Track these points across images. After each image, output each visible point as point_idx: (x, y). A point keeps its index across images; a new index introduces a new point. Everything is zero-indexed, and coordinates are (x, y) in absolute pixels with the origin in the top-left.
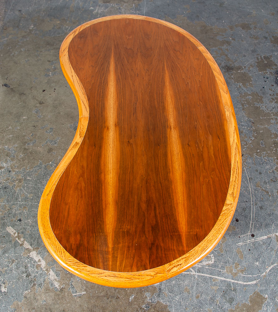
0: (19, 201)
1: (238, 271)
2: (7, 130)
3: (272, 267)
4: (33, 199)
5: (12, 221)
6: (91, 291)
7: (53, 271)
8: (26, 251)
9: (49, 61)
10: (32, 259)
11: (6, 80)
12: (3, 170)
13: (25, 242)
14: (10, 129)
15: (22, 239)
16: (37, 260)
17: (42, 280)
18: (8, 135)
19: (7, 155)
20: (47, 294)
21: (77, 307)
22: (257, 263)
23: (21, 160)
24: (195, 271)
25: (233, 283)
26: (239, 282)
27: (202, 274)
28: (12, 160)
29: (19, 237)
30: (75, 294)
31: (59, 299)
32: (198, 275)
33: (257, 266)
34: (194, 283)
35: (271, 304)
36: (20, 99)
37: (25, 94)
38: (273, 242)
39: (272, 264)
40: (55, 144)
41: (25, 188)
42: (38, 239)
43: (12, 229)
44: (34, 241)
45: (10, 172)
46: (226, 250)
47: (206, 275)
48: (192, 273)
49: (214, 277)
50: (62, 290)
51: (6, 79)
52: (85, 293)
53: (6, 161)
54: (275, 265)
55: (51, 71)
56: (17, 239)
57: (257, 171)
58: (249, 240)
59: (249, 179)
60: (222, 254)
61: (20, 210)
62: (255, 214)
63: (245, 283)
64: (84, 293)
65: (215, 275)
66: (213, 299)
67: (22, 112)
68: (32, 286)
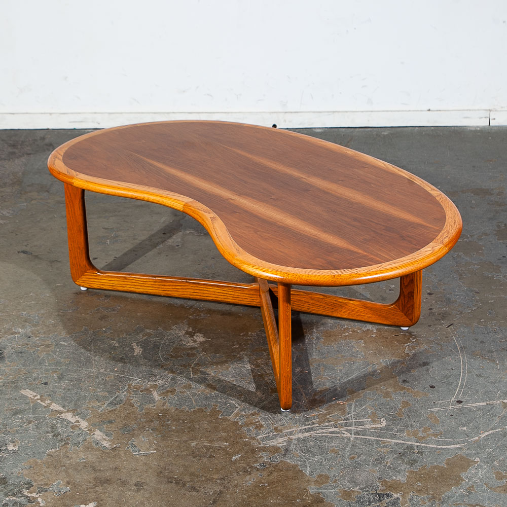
0: (46, 366)
1: (428, 435)
2: (26, 297)
3: (490, 432)
4: (69, 364)
5: (31, 384)
6: (165, 450)
7: (101, 431)
8: (54, 413)
9: (106, 229)
10: (64, 420)
11: (24, 247)
12: (17, 335)
13: (53, 404)
14: (32, 296)
15: (49, 402)
16: (73, 420)
17: (80, 439)
18: (27, 302)
19: (26, 321)
20: (88, 453)
21: (139, 465)
22: (465, 428)
23: (51, 326)
24: (351, 434)
25: (417, 446)
26: (428, 445)
27: (363, 437)
28: (35, 326)
29: (42, 399)
30: (137, 453)
31: (109, 457)
32: (355, 437)
33: (464, 431)
34: (347, 445)
35: (485, 467)
36: (51, 266)
37: (59, 262)
38: (496, 408)
39: (492, 429)
40: (114, 311)
41: (57, 353)
42: (76, 401)
43: (31, 392)
44: (69, 403)
45: (29, 337)
46: (408, 415)
47: (369, 438)
48: (345, 436)
49: (385, 439)
50: (114, 449)
51: (26, 246)
52: (155, 452)
53: (23, 327)
54: (497, 430)
55: (108, 239)
56: (39, 401)
57: (477, 340)
58: (451, 405)
59: (461, 347)
60: (401, 419)
61: (46, 374)
62: (467, 382)
63: (440, 447)
64: (153, 452)
65: (386, 438)
66: (379, 461)
67: (54, 279)
68: (63, 445)
